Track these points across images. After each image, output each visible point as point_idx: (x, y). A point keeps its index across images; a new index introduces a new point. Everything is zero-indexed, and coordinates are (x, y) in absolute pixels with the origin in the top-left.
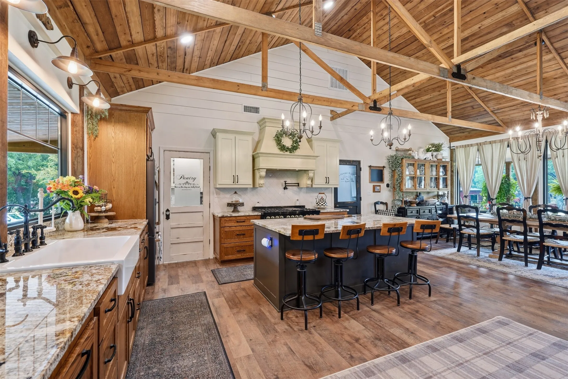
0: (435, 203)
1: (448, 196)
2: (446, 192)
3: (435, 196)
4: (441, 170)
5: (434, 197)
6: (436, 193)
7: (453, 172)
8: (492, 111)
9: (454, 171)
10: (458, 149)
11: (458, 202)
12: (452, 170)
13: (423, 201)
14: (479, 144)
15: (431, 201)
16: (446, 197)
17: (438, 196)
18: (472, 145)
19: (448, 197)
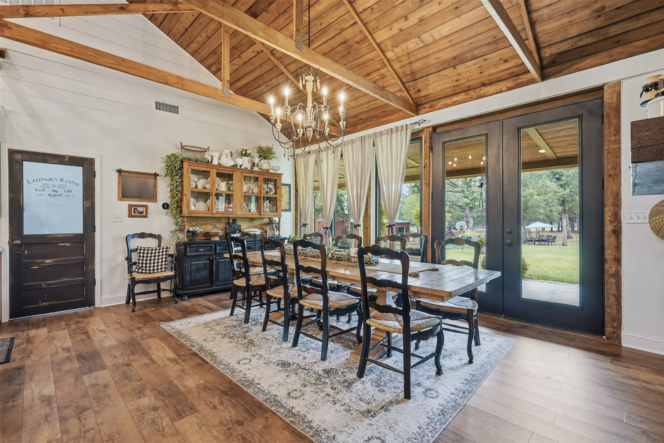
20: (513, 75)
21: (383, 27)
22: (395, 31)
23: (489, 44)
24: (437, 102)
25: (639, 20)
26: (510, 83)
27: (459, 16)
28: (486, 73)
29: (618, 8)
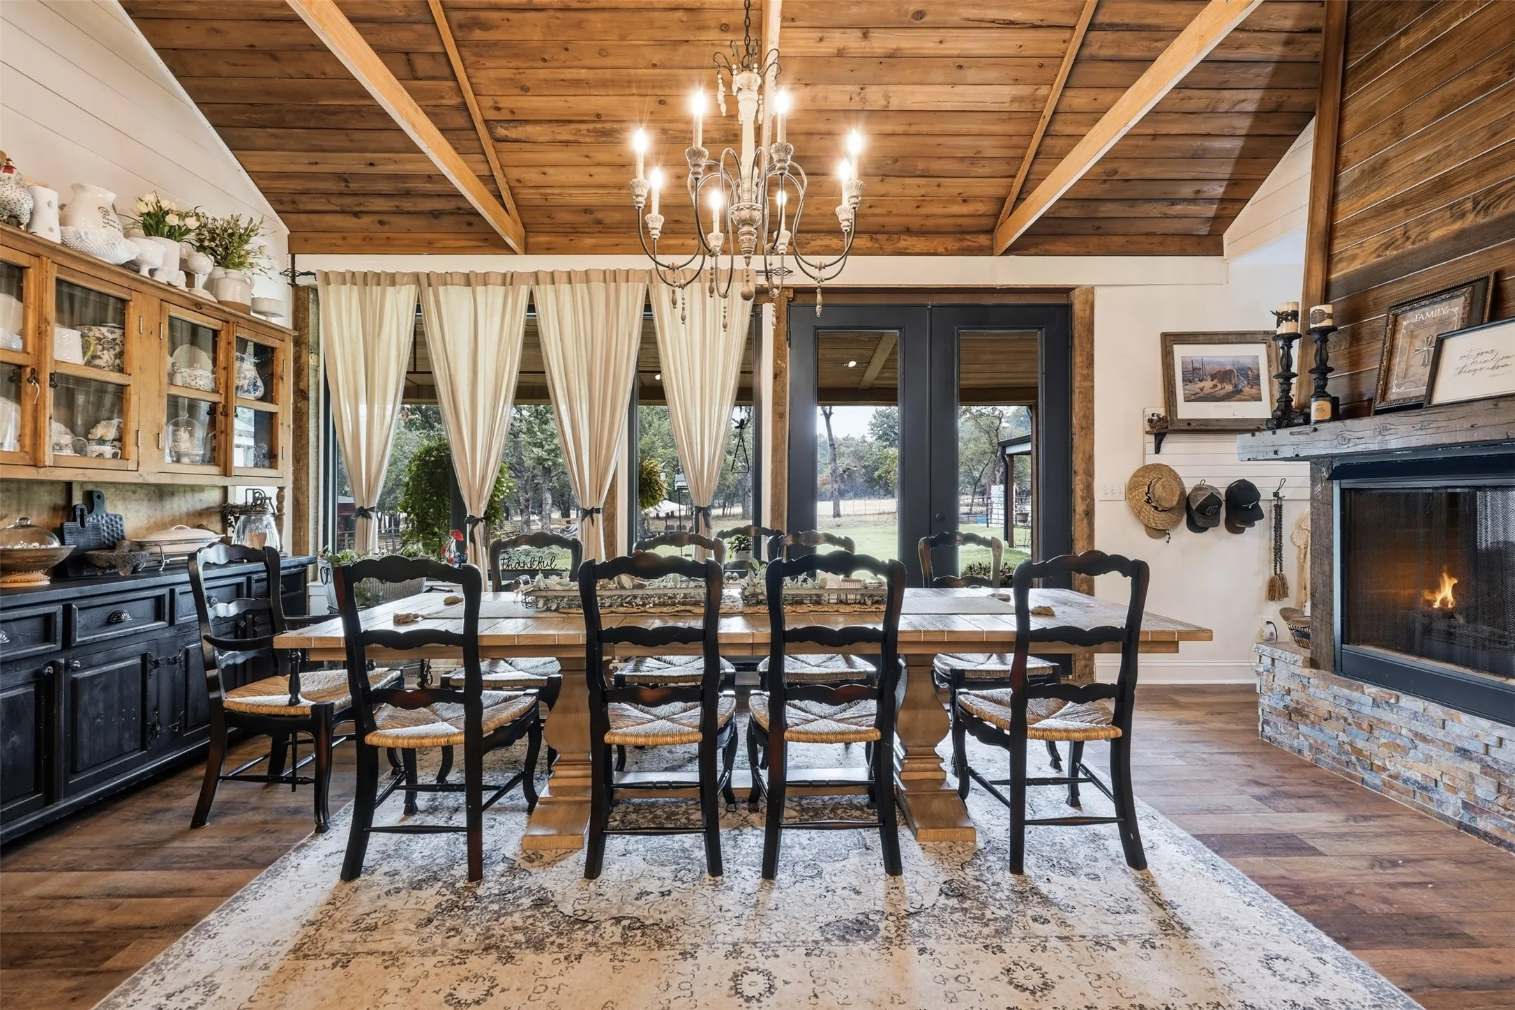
0: (193, 556)
1: (280, 509)
2: (271, 492)
3: (206, 512)
4: (247, 370)
5: (197, 518)
6: (213, 498)
7: (306, 398)
8: (486, 122)
9: (312, 395)
10: (332, 288)
11: (325, 542)
12: (302, 386)
13: (113, 543)
14: (424, 280)
15: (173, 542)
16: (269, 519)
17: (225, 512)
18: (393, 279)
19: (279, 518)
20: (960, 229)
21: (805, 24)
22: (827, 48)
23: (962, 159)
24: (809, 236)
25: (1132, 206)
26: (950, 243)
27: (954, 85)
28: (923, 211)
29: (1127, 180)
